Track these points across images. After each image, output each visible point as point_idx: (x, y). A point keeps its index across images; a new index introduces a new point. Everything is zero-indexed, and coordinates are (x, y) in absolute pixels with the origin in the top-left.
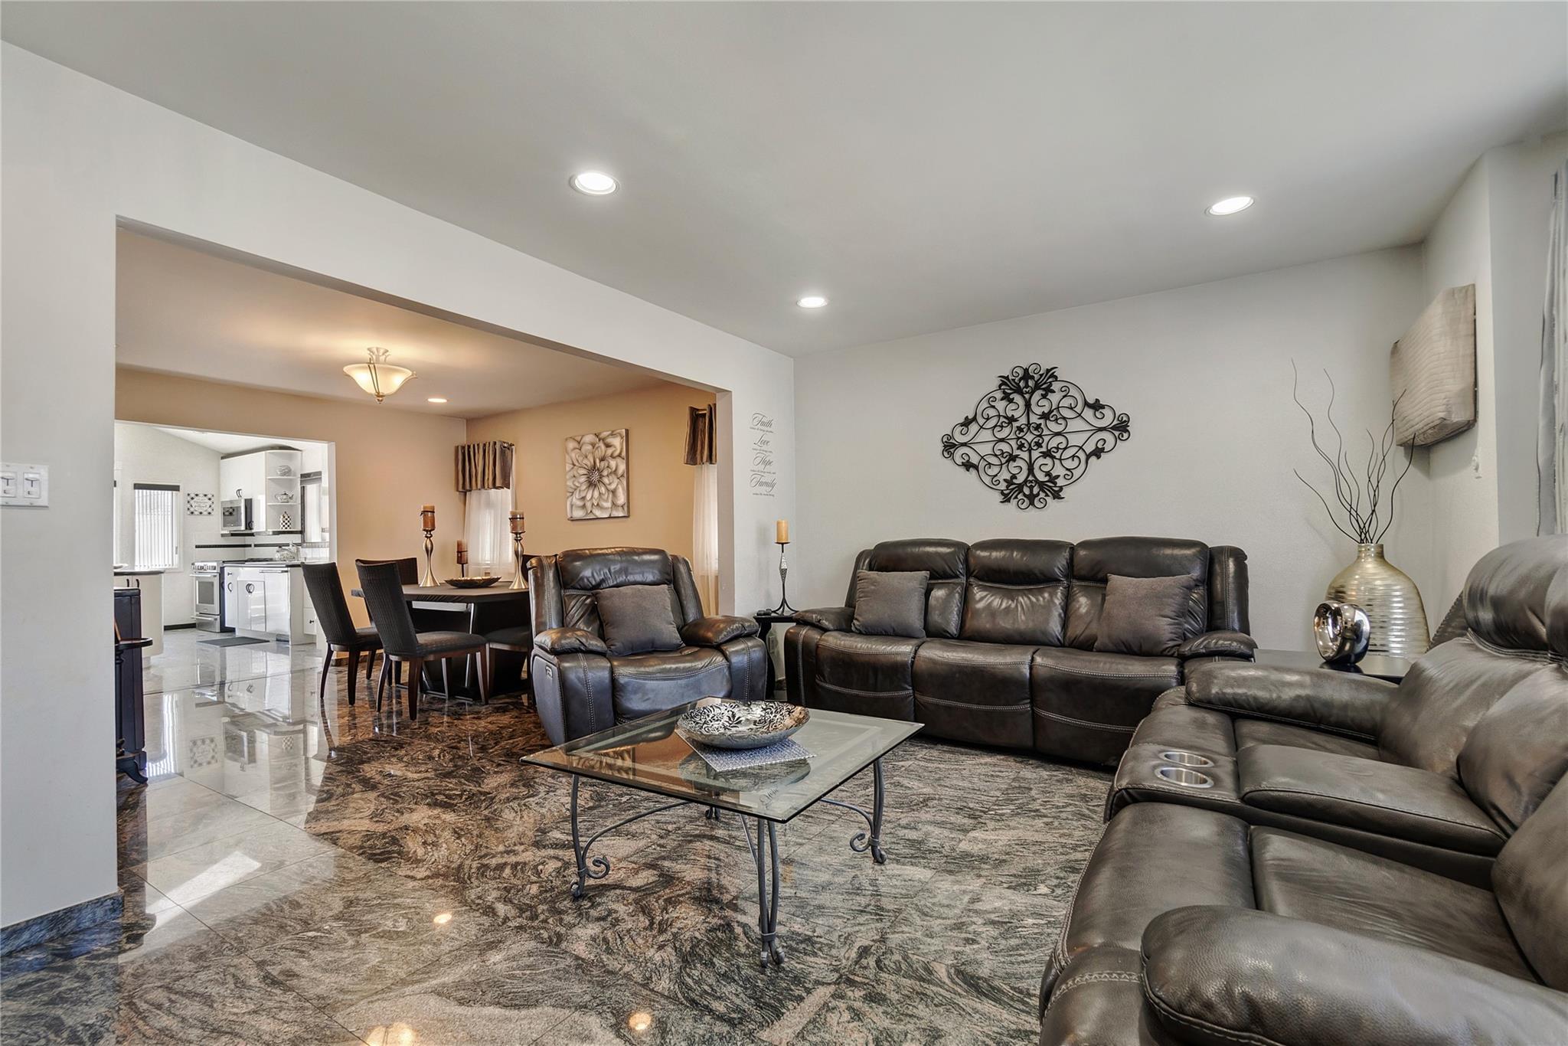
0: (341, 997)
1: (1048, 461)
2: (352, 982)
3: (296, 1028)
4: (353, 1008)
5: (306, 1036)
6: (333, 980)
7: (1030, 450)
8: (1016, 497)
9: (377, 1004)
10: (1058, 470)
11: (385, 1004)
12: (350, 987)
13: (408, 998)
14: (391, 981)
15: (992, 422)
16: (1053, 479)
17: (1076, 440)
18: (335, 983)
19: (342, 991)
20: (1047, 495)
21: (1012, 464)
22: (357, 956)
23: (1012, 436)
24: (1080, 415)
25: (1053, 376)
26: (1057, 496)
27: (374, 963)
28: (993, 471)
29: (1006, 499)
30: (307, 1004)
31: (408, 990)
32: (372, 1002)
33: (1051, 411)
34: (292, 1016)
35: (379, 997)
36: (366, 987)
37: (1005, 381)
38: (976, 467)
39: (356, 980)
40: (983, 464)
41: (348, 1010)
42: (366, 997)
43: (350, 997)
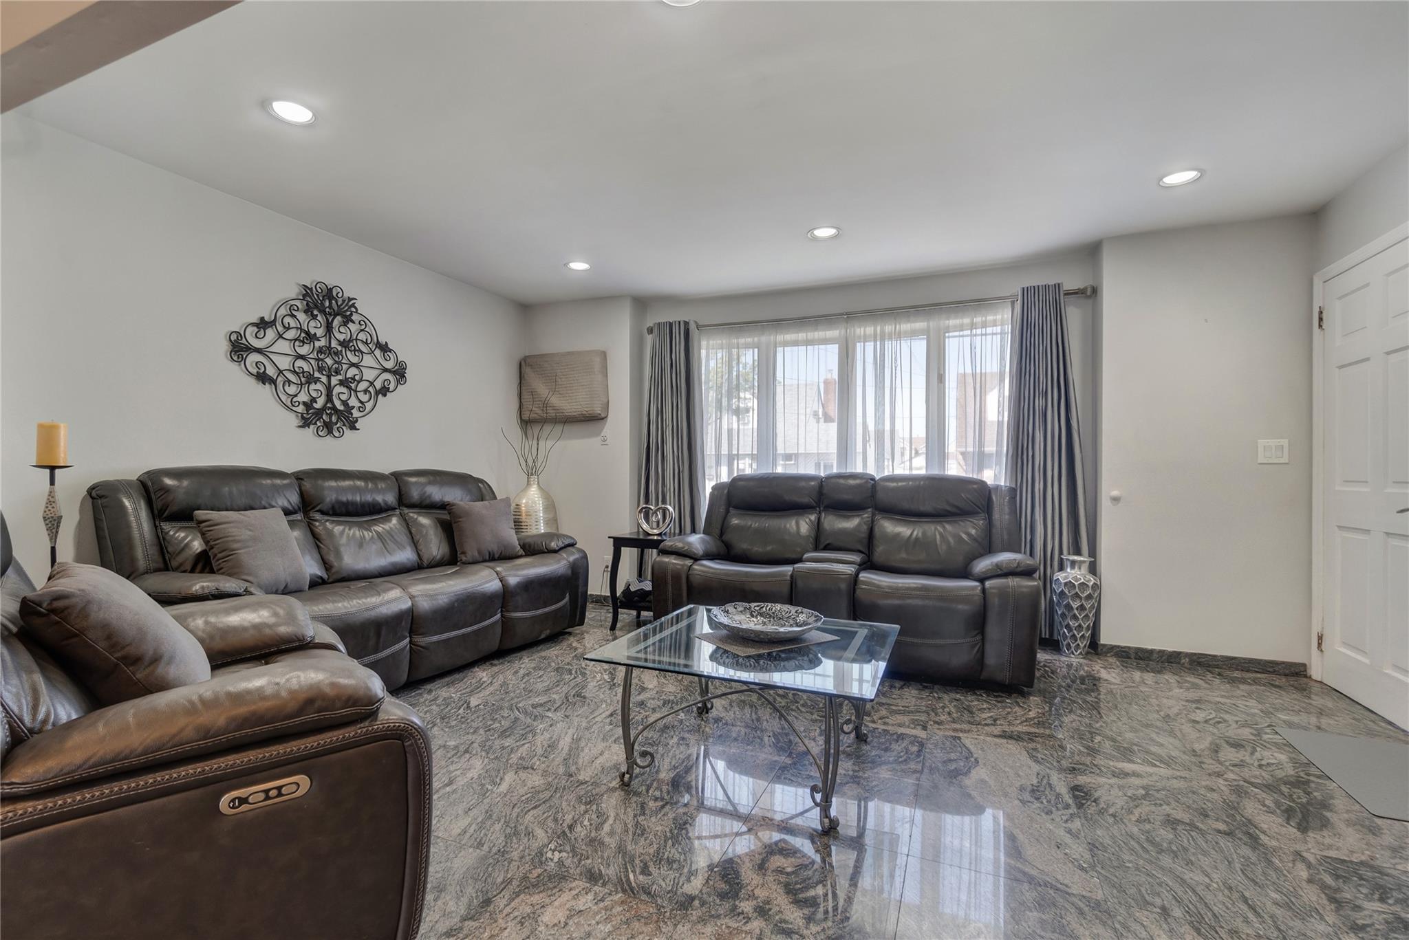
0: (1086, 909)
1: (344, 390)
2: (1068, 914)
3: (1137, 914)
4: (1084, 893)
5: (1133, 904)
6: (1082, 929)
7: (329, 377)
8: (315, 424)
9: (1066, 882)
10: (353, 402)
11: (1059, 877)
12: (1072, 911)
13: (1041, 868)
14: (1039, 889)
15: (291, 334)
16: (349, 408)
17: (369, 375)
18: (1081, 925)
19: (1081, 912)
20: (344, 425)
21: (313, 387)
22: (1043, 934)
23: (314, 355)
24: (373, 352)
25: (353, 306)
26: (353, 427)
27: (1035, 913)
28: (292, 390)
29: (306, 423)
30: (1118, 926)
31: (1034, 872)
32: (1067, 886)
33: (350, 341)
34: (1135, 927)
35: (1059, 886)
36: (1061, 900)
37: (307, 292)
38: (273, 381)
39: (1063, 913)
40: (280, 380)
41: (1089, 894)
42: (1068, 893)
43: (1080, 903)
